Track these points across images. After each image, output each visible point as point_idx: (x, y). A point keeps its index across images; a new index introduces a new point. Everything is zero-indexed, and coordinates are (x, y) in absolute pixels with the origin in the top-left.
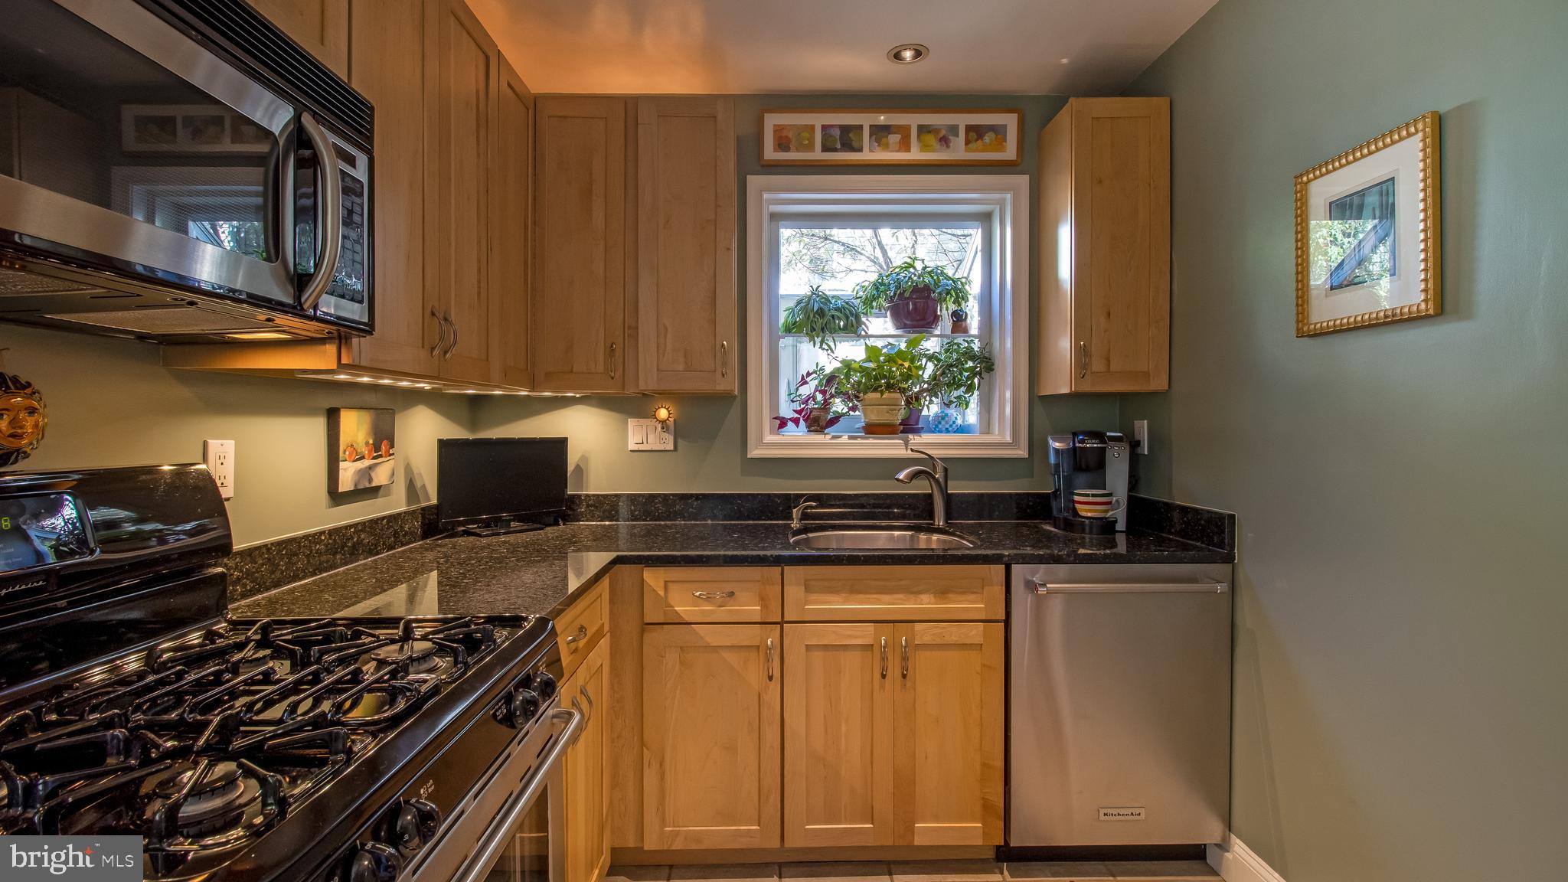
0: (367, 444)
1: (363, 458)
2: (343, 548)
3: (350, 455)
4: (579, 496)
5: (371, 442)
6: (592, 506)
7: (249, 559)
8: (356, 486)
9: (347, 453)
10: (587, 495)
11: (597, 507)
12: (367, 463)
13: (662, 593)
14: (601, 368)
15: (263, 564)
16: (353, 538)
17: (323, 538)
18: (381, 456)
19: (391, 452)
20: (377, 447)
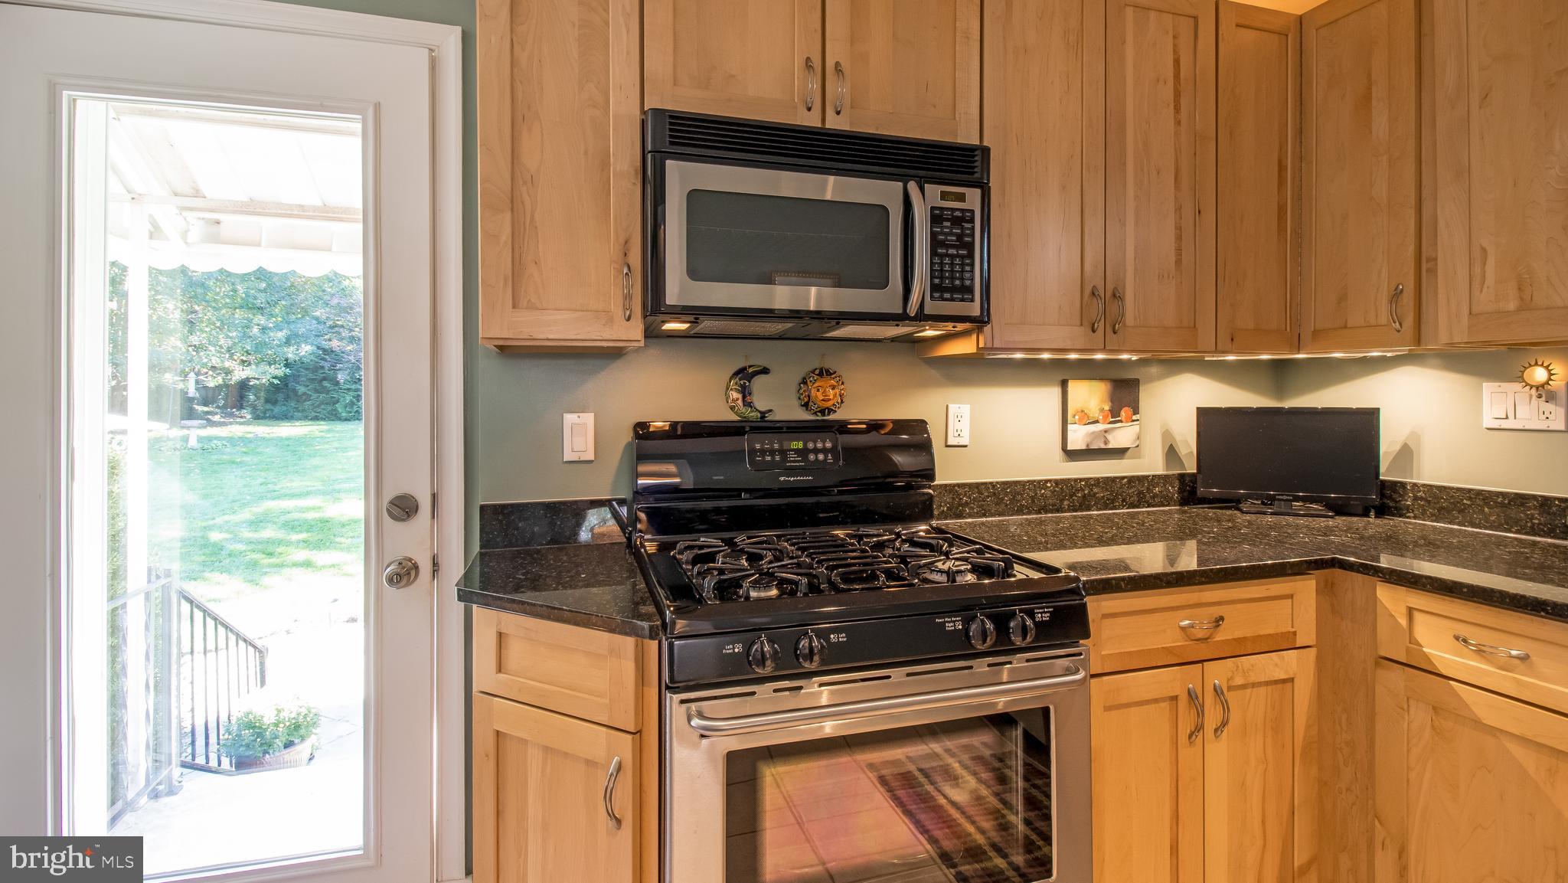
0: (1102, 410)
1: (1097, 422)
2: (1071, 496)
3: (1080, 420)
4: (1403, 485)
5: (1107, 408)
6: (1422, 499)
7: (976, 490)
8: (1088, 445)
9: (1077, 417)
10: (1415, 485)
11: (1429, 502)
12: (1100, 427)
13: (1403, 622)
14: (1384, 318)
15: (988, 497)
16: (1084, 490)
17: (1049, 485)
18: (1121, 421)
19: (1134, 418)
20: (1115, 413)
